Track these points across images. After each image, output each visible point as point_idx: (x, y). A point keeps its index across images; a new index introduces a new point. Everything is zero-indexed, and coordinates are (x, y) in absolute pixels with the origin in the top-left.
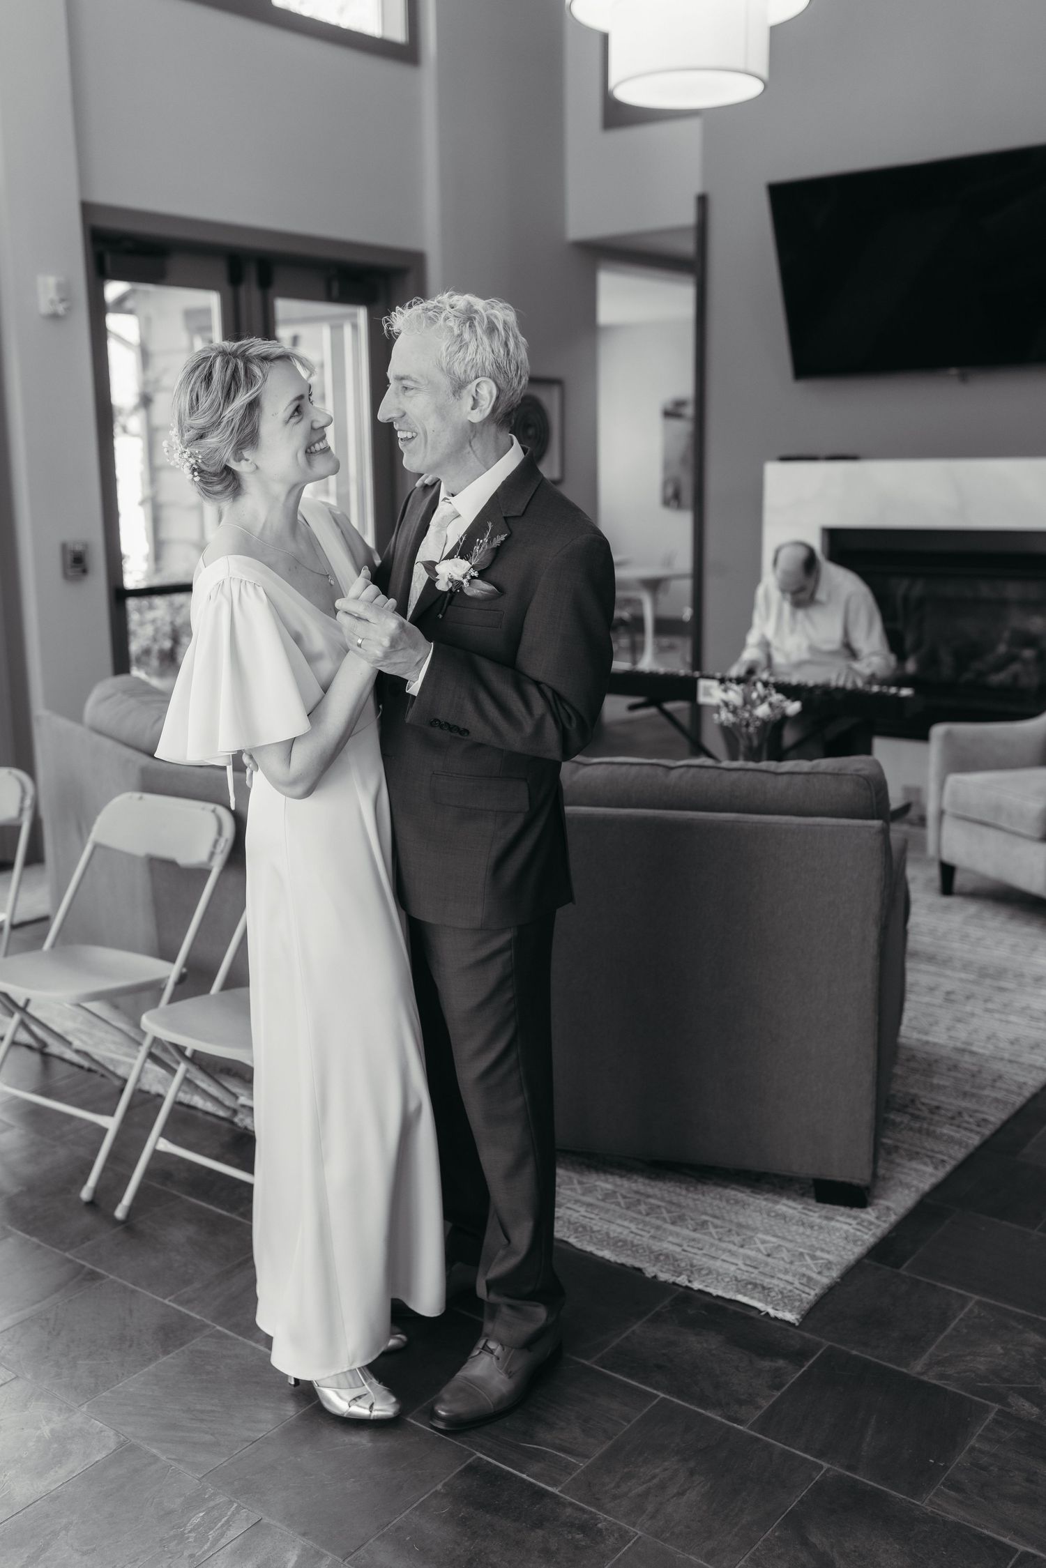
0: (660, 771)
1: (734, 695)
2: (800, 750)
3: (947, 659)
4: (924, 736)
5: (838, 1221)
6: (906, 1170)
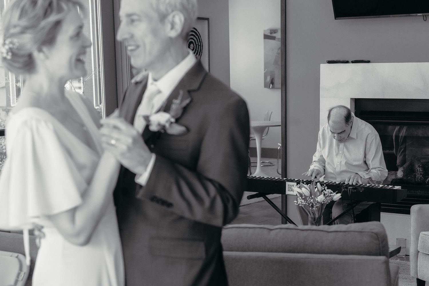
0: (265, 231)
1: (305, 190)
2: (341, 219)
3: (419, 169)
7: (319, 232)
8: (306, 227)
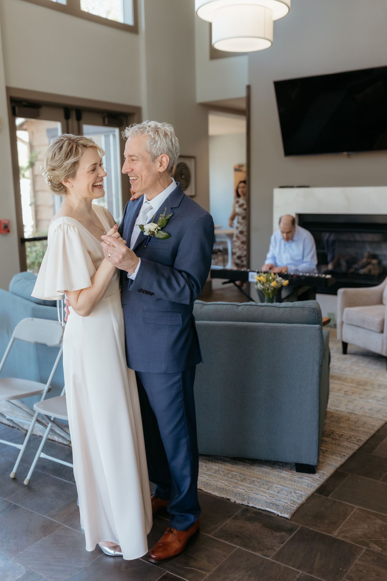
0: (235, 307)
2: (288, 299)
4: (335, 293)
5: (304, 479)
6: (330, 459)
7: (273, 308)
8: (263, 304)
